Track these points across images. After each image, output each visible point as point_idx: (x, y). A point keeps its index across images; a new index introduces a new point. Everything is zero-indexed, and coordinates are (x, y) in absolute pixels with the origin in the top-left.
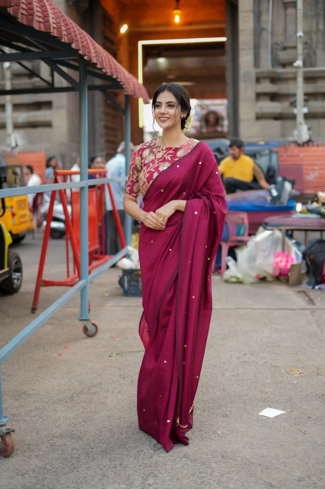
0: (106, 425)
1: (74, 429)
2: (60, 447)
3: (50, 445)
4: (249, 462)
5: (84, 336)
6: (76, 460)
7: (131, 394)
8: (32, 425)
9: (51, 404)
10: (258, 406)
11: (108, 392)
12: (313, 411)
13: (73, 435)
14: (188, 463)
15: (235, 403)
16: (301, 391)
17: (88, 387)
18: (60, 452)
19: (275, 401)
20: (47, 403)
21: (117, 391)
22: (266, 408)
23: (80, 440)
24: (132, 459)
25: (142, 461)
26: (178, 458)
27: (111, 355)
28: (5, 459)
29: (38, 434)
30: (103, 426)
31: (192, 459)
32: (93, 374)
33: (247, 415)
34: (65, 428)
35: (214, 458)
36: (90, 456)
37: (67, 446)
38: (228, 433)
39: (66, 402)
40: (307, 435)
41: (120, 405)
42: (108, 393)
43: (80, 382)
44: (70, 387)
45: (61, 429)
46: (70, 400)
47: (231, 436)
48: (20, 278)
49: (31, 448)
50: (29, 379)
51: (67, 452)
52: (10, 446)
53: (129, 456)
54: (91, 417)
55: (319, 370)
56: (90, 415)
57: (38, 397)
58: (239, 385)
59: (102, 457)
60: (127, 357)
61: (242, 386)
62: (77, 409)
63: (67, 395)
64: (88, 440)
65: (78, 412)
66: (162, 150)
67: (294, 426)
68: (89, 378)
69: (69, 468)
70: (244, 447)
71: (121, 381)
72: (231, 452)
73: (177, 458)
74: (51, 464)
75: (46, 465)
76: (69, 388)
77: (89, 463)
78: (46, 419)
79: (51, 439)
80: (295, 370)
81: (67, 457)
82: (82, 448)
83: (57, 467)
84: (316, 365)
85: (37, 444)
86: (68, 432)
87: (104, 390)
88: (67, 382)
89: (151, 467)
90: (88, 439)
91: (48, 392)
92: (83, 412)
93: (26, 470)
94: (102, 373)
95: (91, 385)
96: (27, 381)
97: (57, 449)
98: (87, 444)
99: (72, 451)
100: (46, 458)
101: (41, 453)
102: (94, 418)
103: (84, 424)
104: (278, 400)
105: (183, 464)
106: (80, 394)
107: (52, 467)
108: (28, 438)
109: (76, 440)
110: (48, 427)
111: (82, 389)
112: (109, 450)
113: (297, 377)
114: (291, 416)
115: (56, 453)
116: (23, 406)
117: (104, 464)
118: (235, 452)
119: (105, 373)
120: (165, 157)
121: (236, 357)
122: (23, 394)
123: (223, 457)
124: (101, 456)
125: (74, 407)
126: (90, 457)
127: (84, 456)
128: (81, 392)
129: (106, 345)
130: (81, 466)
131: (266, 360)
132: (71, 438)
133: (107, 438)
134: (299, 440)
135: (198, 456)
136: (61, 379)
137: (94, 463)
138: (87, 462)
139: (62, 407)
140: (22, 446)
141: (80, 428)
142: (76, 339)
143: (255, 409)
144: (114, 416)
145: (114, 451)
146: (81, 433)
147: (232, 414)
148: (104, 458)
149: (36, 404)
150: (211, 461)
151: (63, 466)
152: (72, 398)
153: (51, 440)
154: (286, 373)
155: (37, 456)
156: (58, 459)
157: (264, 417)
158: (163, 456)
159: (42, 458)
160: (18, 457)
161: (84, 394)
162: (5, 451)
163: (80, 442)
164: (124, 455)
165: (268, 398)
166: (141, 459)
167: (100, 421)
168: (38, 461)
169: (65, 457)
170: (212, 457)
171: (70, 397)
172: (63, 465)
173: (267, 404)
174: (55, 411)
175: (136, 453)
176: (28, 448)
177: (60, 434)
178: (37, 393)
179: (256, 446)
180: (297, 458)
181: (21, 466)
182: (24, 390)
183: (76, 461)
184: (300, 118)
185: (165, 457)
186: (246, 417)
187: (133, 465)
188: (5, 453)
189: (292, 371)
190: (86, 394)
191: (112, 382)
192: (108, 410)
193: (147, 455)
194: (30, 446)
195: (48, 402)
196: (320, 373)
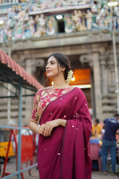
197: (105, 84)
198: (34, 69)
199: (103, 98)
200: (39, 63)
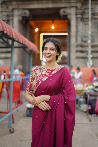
66: (45, 70)
120: (46, 74)
184: (90, 59)
197: (80, 34)
198: (21, 18)
199: (77, 46)
200: (25, 13)
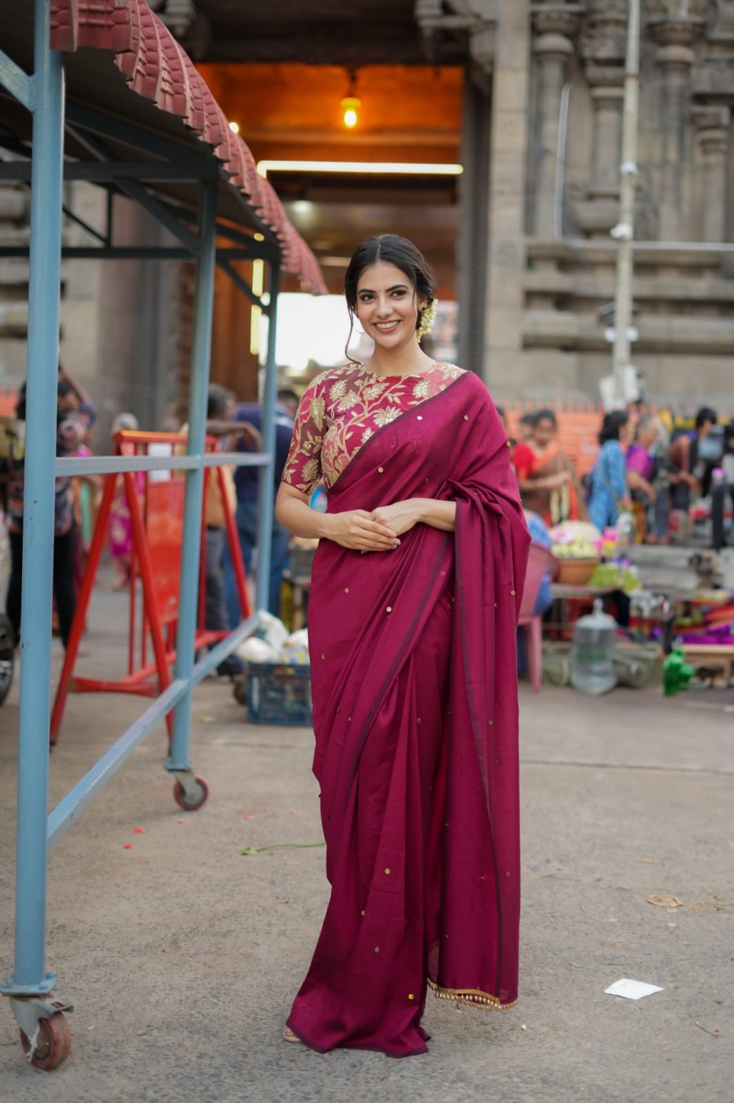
0: (266, 1006)
1: (193, 1013)
2: (169, 1050)
3: (145, 1046)
4: (607, 1096)
5: (175, 806)
6: (215, 1079)
7: (309, 937)
8: (94, 1000)
9: (130, 954)
10: (601, 975)
11: (256, 933)
12: (724, 988)
13: (193, 1023)
14: (471, 1092)
15: (548, 965)
16: (689, 945)
17: (209, 921)
18: (172, 1061)
19: (635, 964)
20: (119, 952)
21: (275, 930)
22: (618, 979)
23: (213, 1035)
24: (342, 1081)
25: (366, 1086)
26: (447, 1082)
27: (247, 852)
28: (46, 1073)
29: (113, 1020)
30: (259, 1007)
31: (477, 1086)
32: (213, 891)
33: (580, 992)
34: (173, 1008)
35: (526, 1083)
36: (243, 1072)
37: (185, 1048)
38: (545, 1029)
39: (164, 951)
40: (721, 1041)
41: (288, 962)
42: (257, 935)
43: (186, 909)
44: (166, 919)
45: (163, 1012)
46: (172, 947)
47: (553, 1036)
48: (9, 672)
49: (103, 1050)
50: (67, 897)
51: (187, 1062)
52: (62, 1044)
53: (333, 1075)
54: (227, 986)
55: (718, 900)
56: (224, 981)
57: (95, 938)
58: (549, 927)
59: (271, 1074)
60: (285, 858)
61: (555, 929)
62: (194, 968)
63: (162, 936)
64: (233, 1038)
65: (196, 974)
67: (690, 1020)
68: (206, 900)
69: (200, 1097)
70: (586, 1062)
71: (282, 908)
72: (559, 1071)
73: (443, 1081)
74: (157, 1088)
75: (145, 1089)
76: (163, 920)
77: (245, 1087)
78: (124, 987)
79: (145, 1031)
80: (668, 899)
81: (190, 1073)
82: (221, 1054)
83: (172, 1096)
84: (710, 890)
85: (114, 1041)
86: (182, 1018)
87: (247, 928)
88: (157, 908)
89: (388, 1099)
90: (230, 1035)
91: (116, 928)
92: (207, 974)
93: (100, 1099)
94: (234, 891)
95: (214, 917)
96: (62, 902)
97: (165, 1055)
98: (230, 1046)
99: (199, 1061)
100: (142, 1073)
101: (129, 1062)
102: (235, 988)
103: (215, 1001)
104: (641, 963)
105: (459, 1095)
106: (192, 935)
107: (160, 1094)
108: (90, 1028)
109: (203, 1035)
110: (132, 1004)
111: (195, 923)
112: (283, 1059)
113: (674, 913)
114: (677, 997)
115: (164, 1063)
116: (64, 957)
117: (279, 1089)
118: (569, 1072)
119: (239, 889)
121: (528, 867)
122: (60, 931)
123: (544, 1081)
124: (268, 1074)
125: (184, 962)
126: (243, 1074)
127: (229, 1072)
128: (194, 931)
129: (230, 829)
130: (228, 1094)
131: (597, 875)
132: (191, 1032)
133: (274, 1033)
134: (706, 1049)
135: (490, 1077)
136: (141, 900)
137: (257, 1089)
138: (239, 1086)
139: (158, 963)
140: (81, 1047)
141: (207, 1009)
142: (158, 815)
143: (594, 980)
144: (281, 987)
145: (298, 1062)
146: (211, 1020)
147: (544, 990)
148: (276, 1077)
149: (94, 953)
150: (520, 1090)
151: (185, 1093)
152: (175, 943)
153: (146, 1034)
154: (648, 904)
155: (120, 1070)
156: (170, 1076)
157: (618, 999)
158: (411, 1077)
159: (132, 1073)
160: (77, 1071)
161: (202, 934)
162: (47, 1055)
163: (215, 1041)
164: (321, 1072)
165: (618, 958)
166: (362, 1082)
167: (250, 996)
168: (125, 1081)
169: (185, 1073)
170: (521, 1082)
171: (171, 940)
172: (184, 1090)
173: (619, 970)
174: (141, 970)
175: (347, 1067)
176: (95, 1051)
177: (163, 1022)
178: (91, 930)
179: (612, 1061)
180: (709, 1090)
181: (87, 1091)
182: (60, 922)
183: (214, 1082)
184: (622, 352)
185: (416, 1079)
186: (578, 998)
187: (347, 1095)
188: (48, 1060)
189: (660, 901)
190: (207, 936)
191: (260, 910)
192: (263, 972)
193: (375, 1074)
194: (100, 1047)
195: (122, 950)
196: (722, 907)
